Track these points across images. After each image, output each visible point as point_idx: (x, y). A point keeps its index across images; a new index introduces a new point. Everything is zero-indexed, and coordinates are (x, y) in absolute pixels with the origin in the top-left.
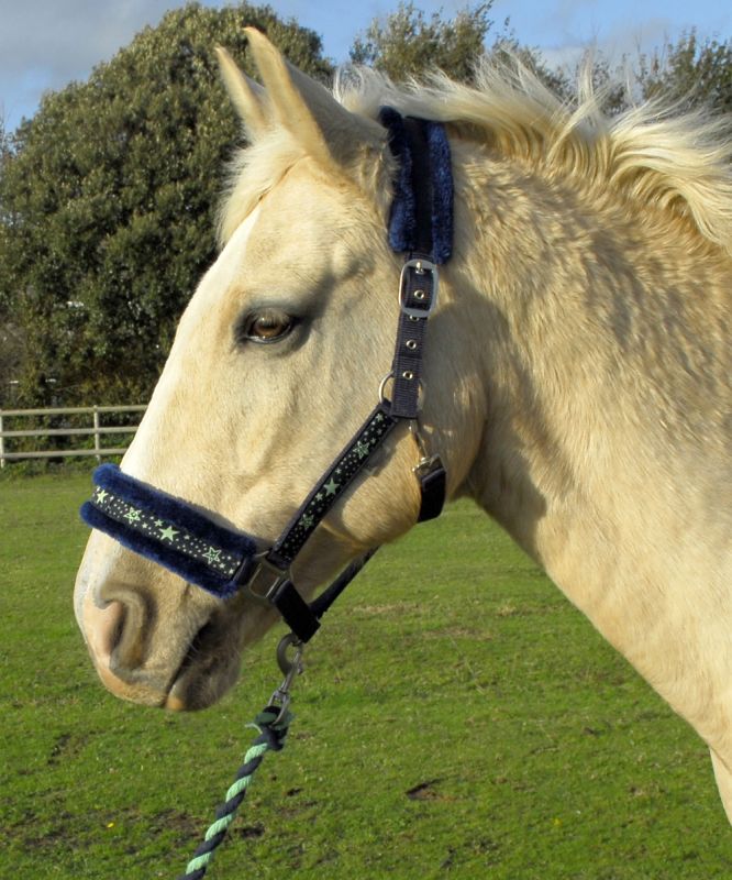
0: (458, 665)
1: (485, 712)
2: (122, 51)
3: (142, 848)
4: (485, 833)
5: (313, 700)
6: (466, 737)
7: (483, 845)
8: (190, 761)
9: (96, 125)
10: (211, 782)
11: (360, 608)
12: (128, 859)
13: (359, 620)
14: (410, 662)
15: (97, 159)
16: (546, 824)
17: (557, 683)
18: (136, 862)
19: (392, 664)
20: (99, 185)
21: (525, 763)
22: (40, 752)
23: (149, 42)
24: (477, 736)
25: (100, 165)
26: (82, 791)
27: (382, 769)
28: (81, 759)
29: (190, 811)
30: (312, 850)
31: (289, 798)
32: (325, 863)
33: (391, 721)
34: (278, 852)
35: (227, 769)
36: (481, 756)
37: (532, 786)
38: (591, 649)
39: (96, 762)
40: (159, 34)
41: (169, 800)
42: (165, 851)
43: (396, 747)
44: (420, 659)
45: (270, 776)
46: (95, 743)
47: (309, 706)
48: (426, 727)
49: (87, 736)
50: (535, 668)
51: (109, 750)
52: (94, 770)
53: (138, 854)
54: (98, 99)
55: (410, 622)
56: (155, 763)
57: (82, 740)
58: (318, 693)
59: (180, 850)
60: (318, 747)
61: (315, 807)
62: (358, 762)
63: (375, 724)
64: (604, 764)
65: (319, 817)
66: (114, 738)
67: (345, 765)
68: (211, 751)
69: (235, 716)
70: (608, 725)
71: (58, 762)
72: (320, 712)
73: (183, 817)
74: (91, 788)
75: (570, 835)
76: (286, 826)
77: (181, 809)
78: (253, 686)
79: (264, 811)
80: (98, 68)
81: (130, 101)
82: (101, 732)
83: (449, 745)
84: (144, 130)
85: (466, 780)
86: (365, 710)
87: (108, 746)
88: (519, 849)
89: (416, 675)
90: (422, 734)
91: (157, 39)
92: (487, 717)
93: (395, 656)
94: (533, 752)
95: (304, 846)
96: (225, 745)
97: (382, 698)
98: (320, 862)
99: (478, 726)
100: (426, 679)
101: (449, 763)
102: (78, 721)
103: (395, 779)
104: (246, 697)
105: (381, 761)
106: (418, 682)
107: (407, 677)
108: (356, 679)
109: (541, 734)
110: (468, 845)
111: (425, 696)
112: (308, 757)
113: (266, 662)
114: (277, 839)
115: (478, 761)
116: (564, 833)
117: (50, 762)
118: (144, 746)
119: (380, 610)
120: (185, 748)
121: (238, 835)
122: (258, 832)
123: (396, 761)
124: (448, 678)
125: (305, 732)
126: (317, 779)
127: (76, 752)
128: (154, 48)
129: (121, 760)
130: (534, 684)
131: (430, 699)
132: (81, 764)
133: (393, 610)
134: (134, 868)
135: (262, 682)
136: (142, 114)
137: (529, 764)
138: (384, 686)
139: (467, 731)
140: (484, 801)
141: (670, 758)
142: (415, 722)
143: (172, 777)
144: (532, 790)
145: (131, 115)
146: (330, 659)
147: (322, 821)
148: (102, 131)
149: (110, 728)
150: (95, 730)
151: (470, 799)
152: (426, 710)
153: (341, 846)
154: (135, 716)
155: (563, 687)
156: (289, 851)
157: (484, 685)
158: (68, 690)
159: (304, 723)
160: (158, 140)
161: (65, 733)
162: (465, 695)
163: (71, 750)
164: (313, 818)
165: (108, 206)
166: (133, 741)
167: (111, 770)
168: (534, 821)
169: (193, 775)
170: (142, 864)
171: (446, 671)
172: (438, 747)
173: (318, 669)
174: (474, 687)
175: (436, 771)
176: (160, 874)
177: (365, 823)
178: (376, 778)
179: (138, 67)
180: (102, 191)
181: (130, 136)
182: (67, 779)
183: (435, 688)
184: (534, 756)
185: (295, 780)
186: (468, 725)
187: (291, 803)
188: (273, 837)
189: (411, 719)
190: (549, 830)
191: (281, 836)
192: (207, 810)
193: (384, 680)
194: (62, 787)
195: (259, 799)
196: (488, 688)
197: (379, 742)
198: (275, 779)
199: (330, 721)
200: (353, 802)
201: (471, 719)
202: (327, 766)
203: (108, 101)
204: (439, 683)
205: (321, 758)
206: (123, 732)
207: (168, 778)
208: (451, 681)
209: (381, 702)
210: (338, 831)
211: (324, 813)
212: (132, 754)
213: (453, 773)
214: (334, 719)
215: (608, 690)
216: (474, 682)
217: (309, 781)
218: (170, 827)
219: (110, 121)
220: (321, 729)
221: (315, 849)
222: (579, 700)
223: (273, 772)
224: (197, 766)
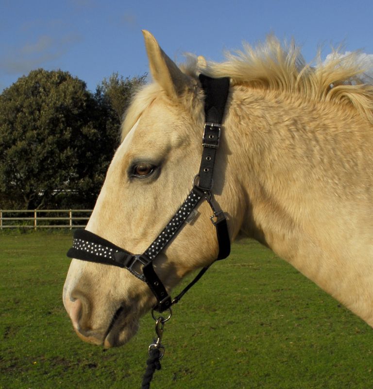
3: (50, 372)
4: (186, 366)
7: (186, 371)
8: (61, 338)
10: (71, 346)
12: (45, 376)
18: (49, 378)
26: (20, 349)
28: (17, 337)
29: (66, 357)
31: (104, 353)
32: (126, 378)
34: (106, 374)
39: (23, 337)
41: (56, 353)
42: (60, 373)
46: (21, 330)
49: (17, 328)
52: (24, 341)
53: (49, 374)
56: (47, 338)
57: (15, 329)
59: (66, 373)
61: (115, 356)
65: (117, 360)
66: (28, 328)
68: (68, 334)
71: (9, 338)
73: (63, 360)
74: (24, 348)
76: (106, 364)
77: (62, 356)
79: (95, 357)
82: (22, 326)
87: (27, 332)
95: (115, 371)
98: (123, 378)
102: (12, 322)
110: (180, 371)
114: (103, 368)
117: (5, 337)
118: (42, 332)
120: (57, 333)
121: (88, 367)
122: (95, 366)
129: (33, 337)
134: (49, 380)
140: (181, 354)
147: (120, 362)
149: (26, 325)
150: (19, 325)
151: (175, 353)
153: (130, 372)
154: (34, 320)
156: (110, 373)
158: (5, 310)
161: (8, 326)
163: (12, 333)
164: (115, 361)
166: (36, 330)
167: (30, 341)
169: (64, 343)
170: (52, 378)
176: (60, 383)
177: (137, 362)
182: (13, 344)
187: (106, 354)
188: (102, 368)
191: (105, 367)
192: (73, 357)
194: (12, 347)
195: (92, 353)
200: (130, 354)
206: (32, 326)
207: (54, 344)
210: (127, 365)
211: (119, 358)
212: (37, 335)
218: (58, 364)
221: (120, 373)
224: (64, 340)
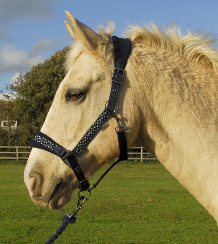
0: (137, 214)
1: (145, 226)
2: (52, 56)
5: (99, 221)
6: (141, 232)
8: (66, 236)
9: (45, 74)
10: (72, 241)
11: (111, 199)
13: (111, 202)
14: (125, 213)
15: (45, 83)
17: (163, 219)
19: (120, 213)
20: (45, 89)
21: (157, 239)
22: (25, 232)
23: (59, 54)
24: (143, 232)
25: (46, 84)
26: (36, 243)
27: (118, 240)
28: (36, 234)
33: (120, 228)
35: (76, 238)
36: (145, 237)
38: (172, 211)
39: (40, 235)
40: (62, 52)
43: (122, 234)
44: (127, 212)
45: (88, 240)
46: (40, 230)
47: (98, 223)
48: (130, 229)
49: (38, 228)
50: (158, 215)
51: (44, 232)
52: (40, 237)
54: (46, 68)
55: (124, 203)
57: (36, 229)
58: (100, 220)
60: (101, 233)
62: (112, 237)
63: (116, 228)
64: (178, 240)
66: (45, 229)
67: (108, 238)
68: (72, 233)
69: (78, 225)
70: (178, 230)
71: (30, 235)
72: (101, 225)
74: (39, 242)
78: (83, 218)
80: (46, 60)
81: (54, 69)
82: (42, 228)
83: (136, 234)
84: (57, 76)
86: (113, 224)
87: (44, 231)
89: (126, 216)
90: (129, 231)
91: (61, 54)
92: (146, 227)
93: (121, 211)
94: (159, 237)
96: (75, 232)
97: (117, 222)
99: (144, 230)
100: (129, 217)
101: (136, 239)
102: (36, 224)
103: (122, 242)
104: (81, 220)
105: (118, 238)
106: (127, 218)
107: (124, 217)
108: (110, 216)
109: (161, 232)
111: (129, 222)
112: (98, 236)
113: (86, 211)
115: (144, 239)
117: (28, 235)
118: (54, 232)
119: (116, 200)
123: (122, 238)
124: (135, 217)
125: (97, 229)
126: (101, 242)
127: (35, 232)
128: (61, 56)
129: (47, 235)
130: (158, 220)
131: (130, 222)
132: (36, 236)
133: (120, 199)
135: (85, 217)
136: (57, 72)
137: (158, 240)
138: (118, 219)
139: (141, 231)
141: (196, 240)
142: (127, 228)
143: (61, 240)
145: (54, 72)
146: (103, 211)
148: (47, 76)
149: (44, 227)
150: (40, 227)
152: (129, 225)
154: (51, 224)
155: (165, 221)
157: (144, 219)
158: (33, 217)
159: (97, 227)
160: (61, 79)
161: (32, 227)
162: (140, 222)
163: (33, 232)
165: (47, 95)
166: (50, 230)
167: (45, 237)
169: (67, 240)
171: (134, 215)
172: (133, 234)
173: (100, 214)
174: (142, 220)
175: (133, 241)
178: (117, 242)
179: (56, 61)
180: (46, 91)
181: (54, 77)
182: (32, 240)
183: (131, 220)
184: (159, 238)
185: (95, 242)
186: (141, 229)
189: (125, 227)
193: (118, 217)
194: (31, 241)
196: (146, 220)
197: (117, 233)
198: (89, 241)
199: (104, 227)
201: (142, 228)
202: (103, 238)
203: (48, 68)
204: (132, 219)
205: (102, 236)
206: (48, 228)
207: (60, 240)
208: (136, 218)
209: (117, 223)
212: (50, 233)
213: (137, 241)
214: (105, 226)
215: (177, 222)
216: (142, 218)
217: (99, 242)
219: (49, 73)
220: (101, 229)
222: (170, 224)
223: (89, 239)
224: (68, 237)
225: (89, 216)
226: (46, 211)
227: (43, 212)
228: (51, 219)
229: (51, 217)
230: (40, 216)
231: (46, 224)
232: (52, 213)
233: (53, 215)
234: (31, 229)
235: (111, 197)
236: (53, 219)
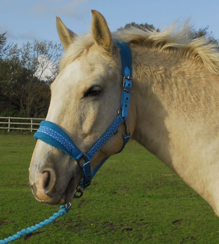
0: (188, 191)
1: (195, 203)
3: (99, 231)
4: (193, 235)
5: (149, 197)
6: (189, 209)
7: (192, 238)
8: (115, 209)
10: (120, 215)
11: (164, 174)
12: (95, 234)
13: (163, 177)
14: (176, 189)
16: (209, 234)
18: (97, 235)
19: (171, 189)
21: (204, 217)
22: (76, 204)
24: (192, 209)
26: (86, 215)
27: (166, 216)
29: (114, 222)
30: (145, 236)
31: (140, 221)
32: (148, 239)
33: (169, 204)
34: (136, 236)
35: (125, 212)
36: (193, 214)
37: (206, 223)
39: (90, 208)
41: (108, 219)
42: (106, 233)
43: (170, 210)
44: (178, 188)
45: (136, 215)
46: (91, 203)
47: (148, 198)
48: (179, 206)
49: (89, 201)
51: (94, 205)
52: (90, 210)
53: (98, 233)
55: (176, 179)
56: (106, 209)
57: (87, 202)
58: (151, 195)
59: (110, 233)
60: (149, 209)
61: (147, 224)
62: (160, 213)
63: (165, 204)
65: (148, 227)
66: (96, 202)
67: (156, 214)
68: (121, 207)
69: (129, 199)
71: (80, 207)
72: (151, 200)
73: (112, 224)
74: (88, 214)
75: (216, 237)
76: (139, 229)
77: (111, 222)
78: (134, 192)
79: (133, 224)
82: (93, 200)
83: (184, 211)
85: (188, 220)
86: (163, 200)
87: (94, 204)
88: (202, 240)
89: (177, 192)
92: (195, 205)
93: (172, 187)
95: (143, 234)
96: (125, 206)
97: (168, 197)
98: (147, 239)
99: (193, 207)
100: (180, 193)
101: (184, 216)
102: (87, 197)
103: (169, 219)
104: (132, 195)
105: (166, 214)
106: (177, 194)
107: (175, 193)
108: (161, 192)
109: (209, 210)
110: (188, 238)
111: (179, 198)
112: (147, 211)
113: (138, 186)
114: (136, 232)
115: (192, 216)
116: (214, 237)
117: (78, 207)
118: (103, 205)
119: (169, 175)
120: (114, 206)
121: (126, 230)
122: (131, 230)
123: (170, 214)
124: (185, 194)
125: (146, 205)
126: (148, 217)
127: (86, 205)
129: (97, 208)
131: (180, 199)
132: (86, 208)
133: (172, 175)
134: (97, 236)
135: (136, 191)
137: (206, 218)
138: (169, 194)
139: (190, 208)
140: (193, 226)
142: (176, 204)
143: (110, 213)
144: (206, 224)
146: (155, 187)
147: (149, 228)
149: (95, 199)
150: (91, 199)
151: (189, 226)
152: (179, 201)
153: (153, 235)
154: (102, 197)
156: (139, 235)
157: (195, 196)
159: (147, 202)
161: (83, 199)
162: (190, 198)
163: (84, 204)
164: (146, 227)
166: (101, 203)
167: (94, 210)
168: (206, 233)
169: (115, 213)
170: (99, 235)
171: (185, 192)
172: (181, 211)
173: (152, 189)
174: (192, 197)
175: (181, 217)
176: (103, 239)
177: (160, 230)
178: (164, 218)
182: (82, 212)
183: (182, 196)
184: (207, 216)
185: (143, 217)
186: (190, 206)
187: (141, 223)
188: (135, 231)
189: (175, 203)
190: (210, 235)
191: (137, 231)
192: (118, 223)
193: (168, 193)
194: (81, 213)
195: (132, 221)
196: (196, 197)
197: (166, 209)
198: (137, 216)
199: (153, 202)
200: (157, 224)
201: (191, 205)
202: (151, 214)
204: (183, 195)
205: (150, 211)
206: (99, 201)
207: (109, 214)
209: (167, 199)
210: (153, 231)
211: (149, 226)
212: (100, 206)
213: (185, 218)
214: (154, 202)
216: (192, 195)
217: (146, 217)
218: (108, 226)
220: (151, 204)
221: (146, 236)
223: (137, 214)
224: (117, 211)
225: (140, 191)
226: (99, 184)
227: (96, 185)
228: (103, 192)
229: (103, 190)
230: (93, 188)
231: (97, 197)
232: (105, 186)
233: (105, 189)
234: (82, 201)
235: (165, 172)
236: (105, 192)
